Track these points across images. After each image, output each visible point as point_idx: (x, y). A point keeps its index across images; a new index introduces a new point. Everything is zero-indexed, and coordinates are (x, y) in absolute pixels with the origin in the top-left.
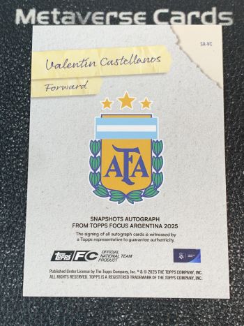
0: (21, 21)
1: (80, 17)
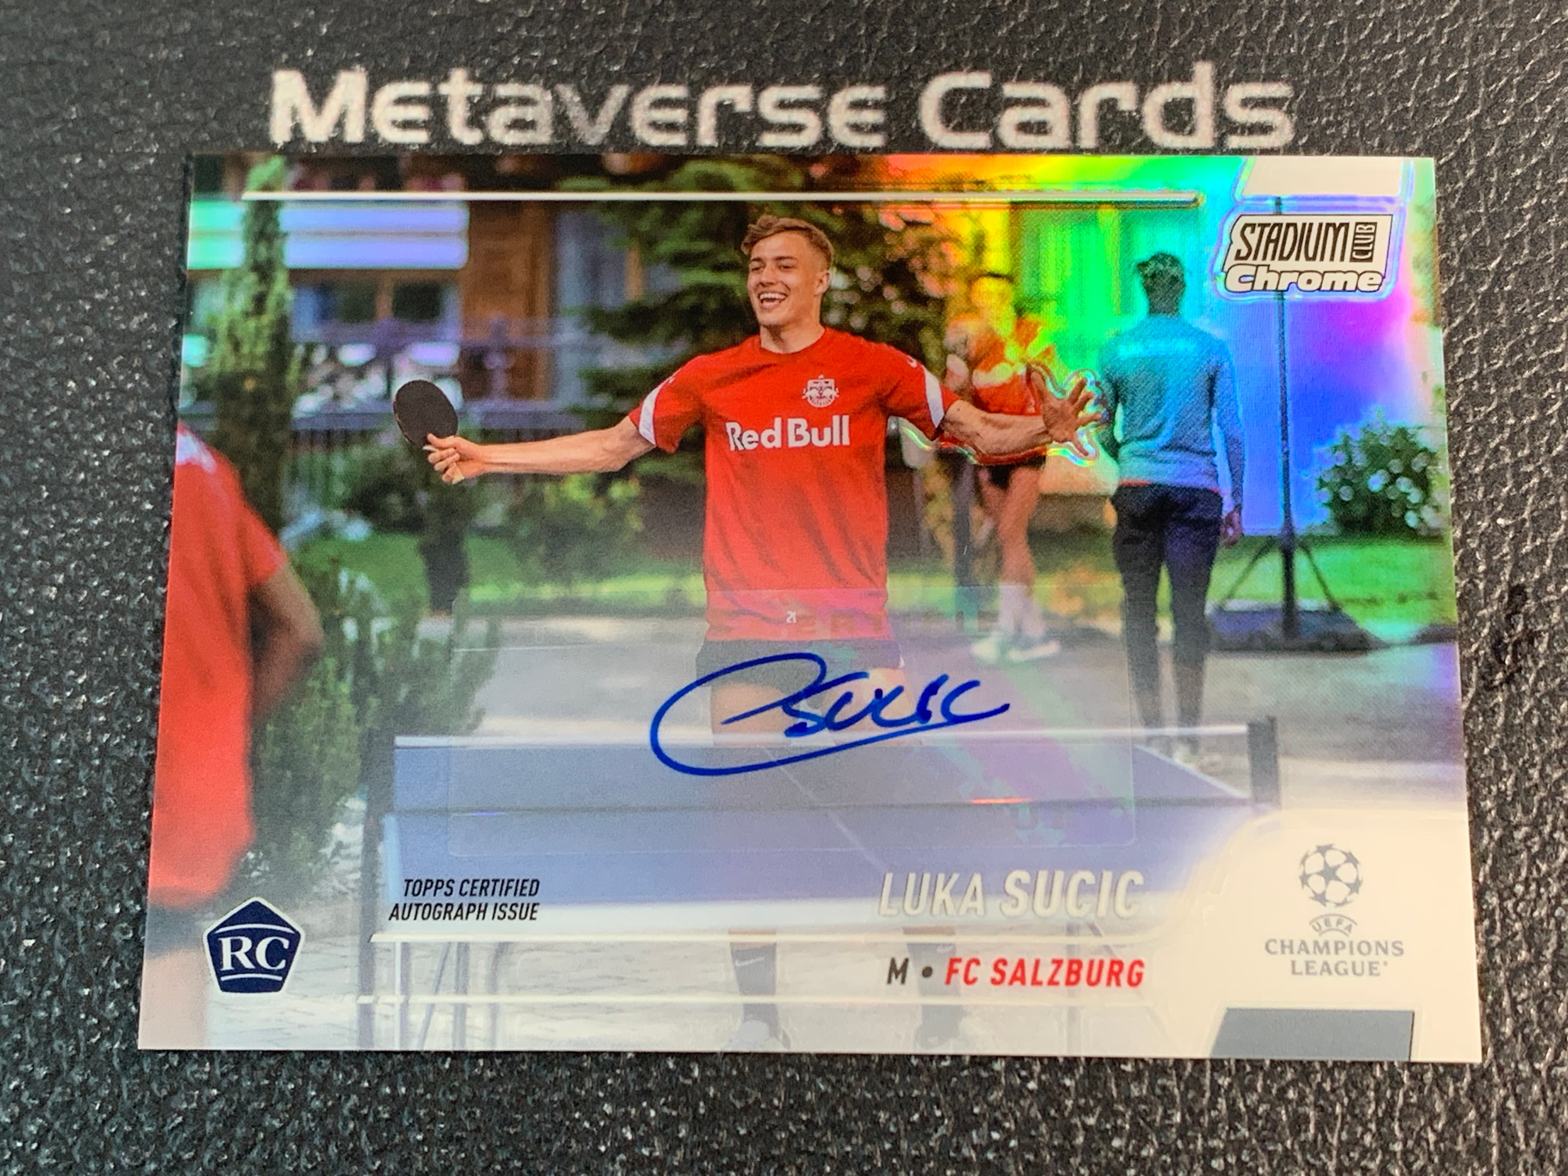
0: (297, 129)
1: (577, 113)
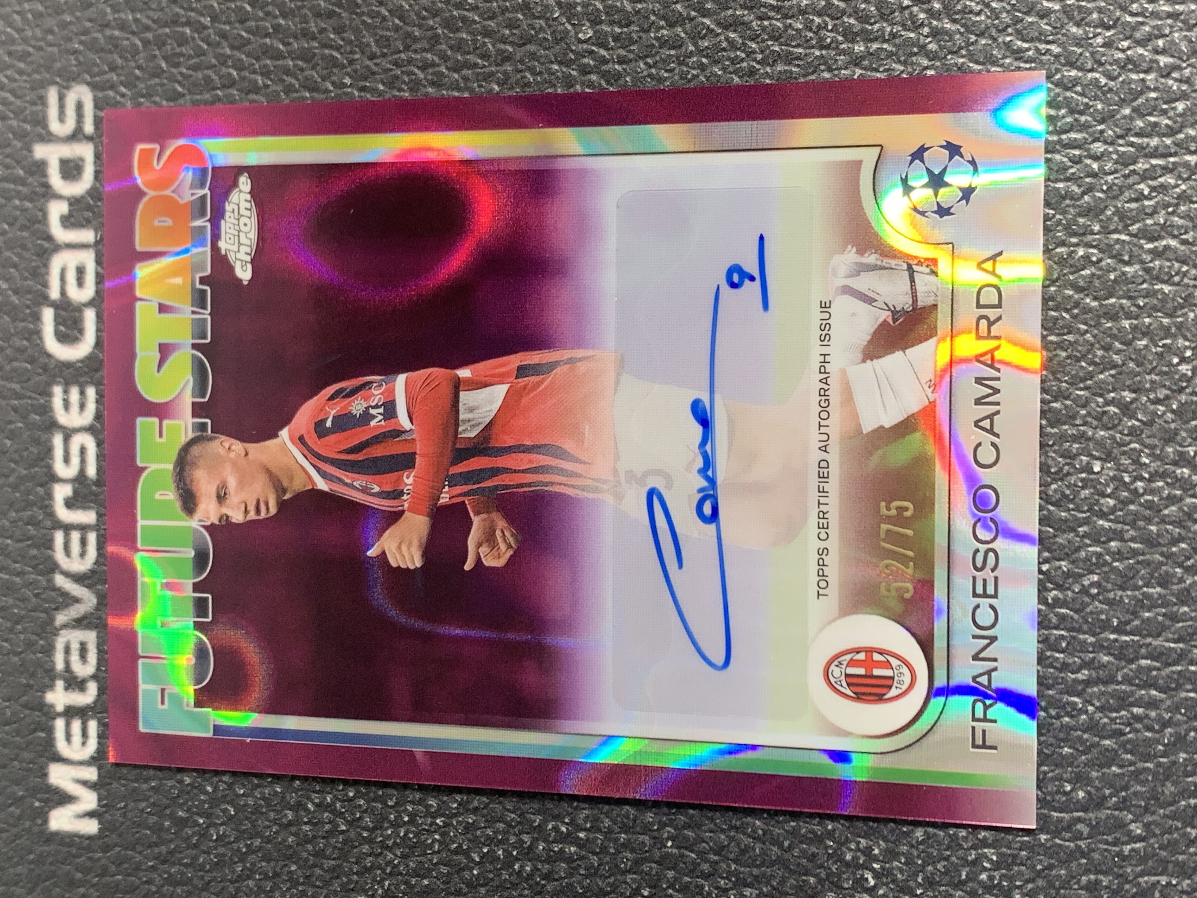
0: (89, 815)
1: (75, 612)
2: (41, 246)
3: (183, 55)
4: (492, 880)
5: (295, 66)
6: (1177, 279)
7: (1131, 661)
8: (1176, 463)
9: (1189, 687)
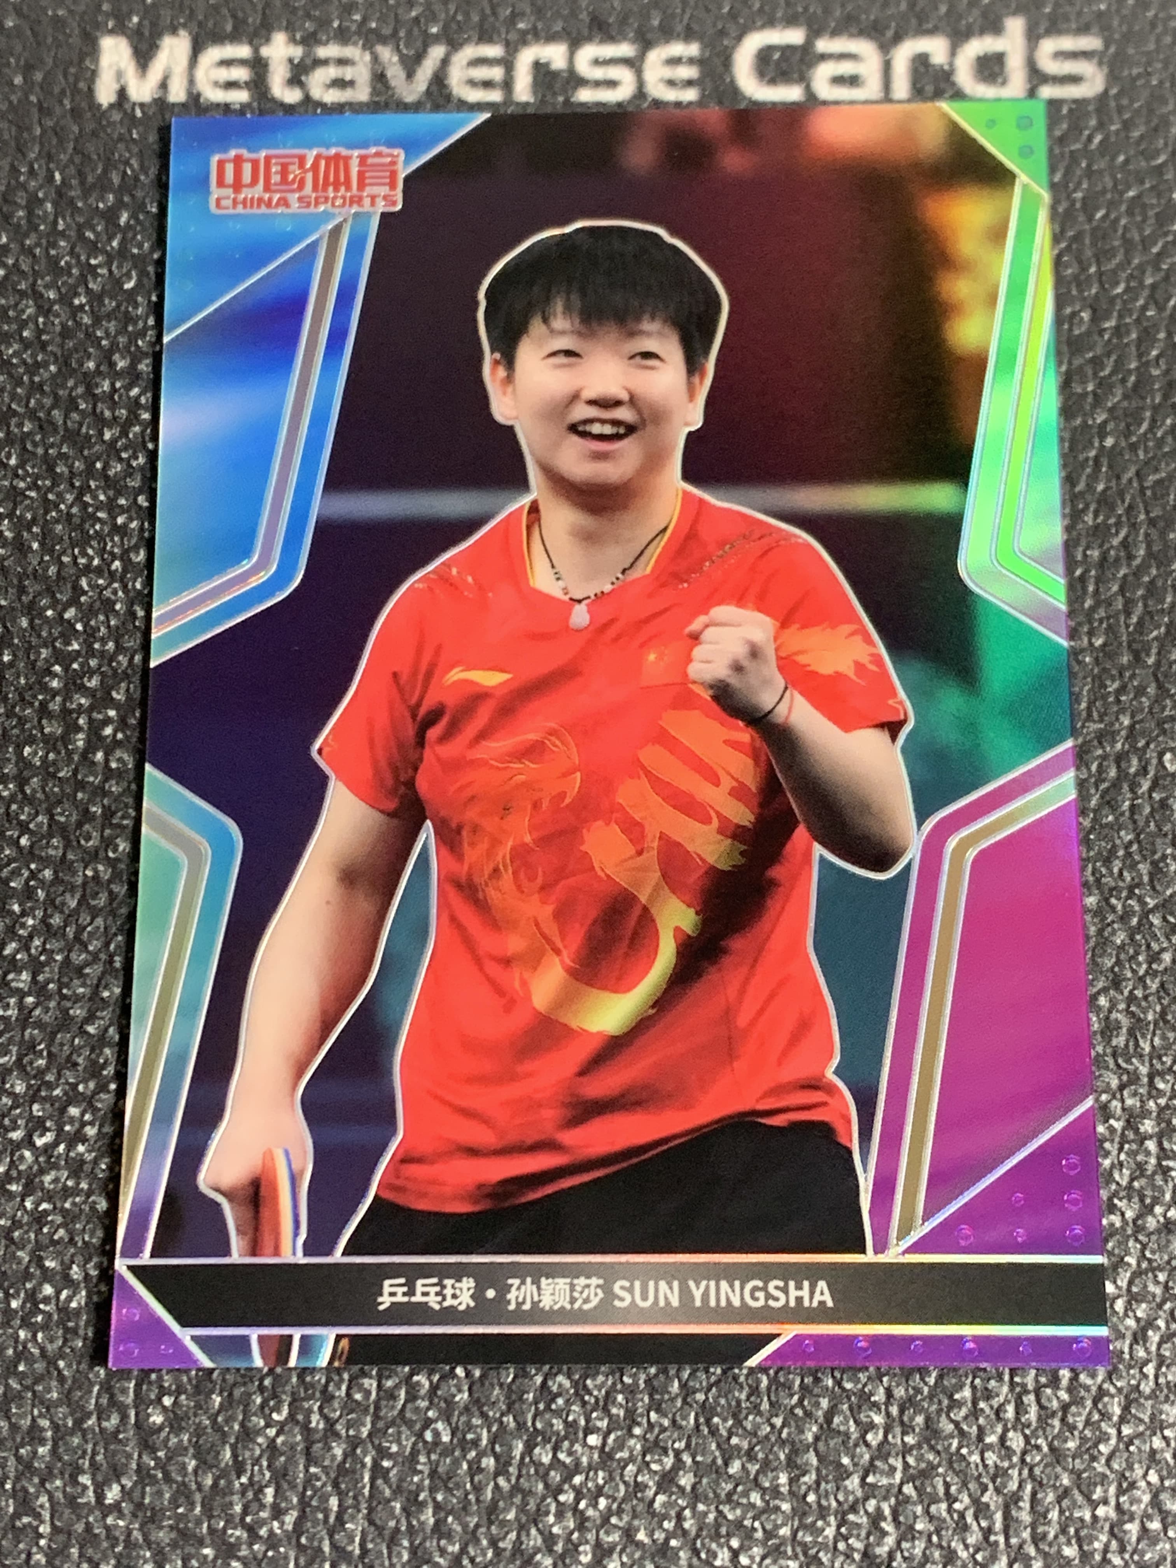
2: (887, 27)
3: (1144, 221)
4: (39, 636)
5: (1130, 372)
6: (841, 1546)
7: (336, 1485)
8: (598, 1544)
9: (302, 1561)
